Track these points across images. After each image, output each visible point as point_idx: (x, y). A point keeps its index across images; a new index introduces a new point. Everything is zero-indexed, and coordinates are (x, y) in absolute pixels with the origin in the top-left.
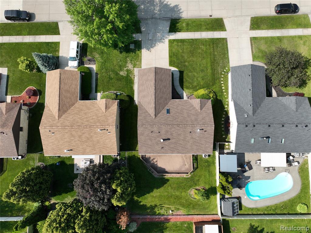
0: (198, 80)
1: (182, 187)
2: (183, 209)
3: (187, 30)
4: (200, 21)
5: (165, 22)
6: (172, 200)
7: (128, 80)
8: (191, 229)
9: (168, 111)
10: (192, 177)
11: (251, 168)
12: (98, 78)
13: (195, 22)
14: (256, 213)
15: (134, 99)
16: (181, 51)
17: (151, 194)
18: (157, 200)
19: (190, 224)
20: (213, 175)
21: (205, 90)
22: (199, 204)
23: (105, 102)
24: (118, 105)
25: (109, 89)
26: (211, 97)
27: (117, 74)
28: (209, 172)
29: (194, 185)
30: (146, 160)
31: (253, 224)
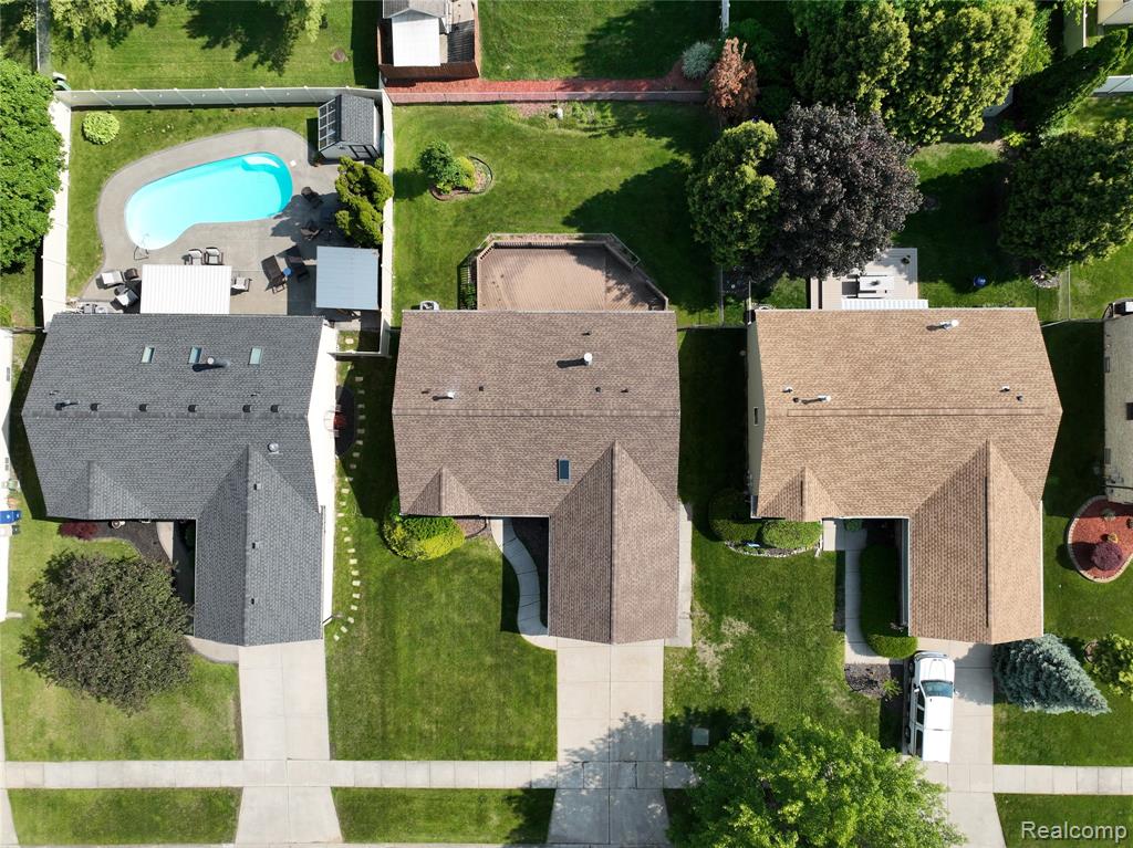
0: (447, 595)
1: (516, 199)
2: (515, 124)
3: (481, 796)
4: (431, 832)
5: (571, 833)
6: (555, 154)
7: (718, 599)
8: (488, 54)
9: (563, 469)
10: (481, 234)
11: (269, 264)
12: (836, 611)
13: (453, 831)
14: (259, 109)
15: (693, 522)
16: (510, 711)
17: (629, 175)
18: (608, 154)
19: (494, 71)
20: (407, 241)
21: (421, 554)
22: (459, 139)
23: (808, 509)
24: (756, 498)
25: (791, 565)
26: (399, 527)
27: (759, 624)
28: (418, 253)
29: (473, 206)
30: (648, 296)
31: (274, 74)
